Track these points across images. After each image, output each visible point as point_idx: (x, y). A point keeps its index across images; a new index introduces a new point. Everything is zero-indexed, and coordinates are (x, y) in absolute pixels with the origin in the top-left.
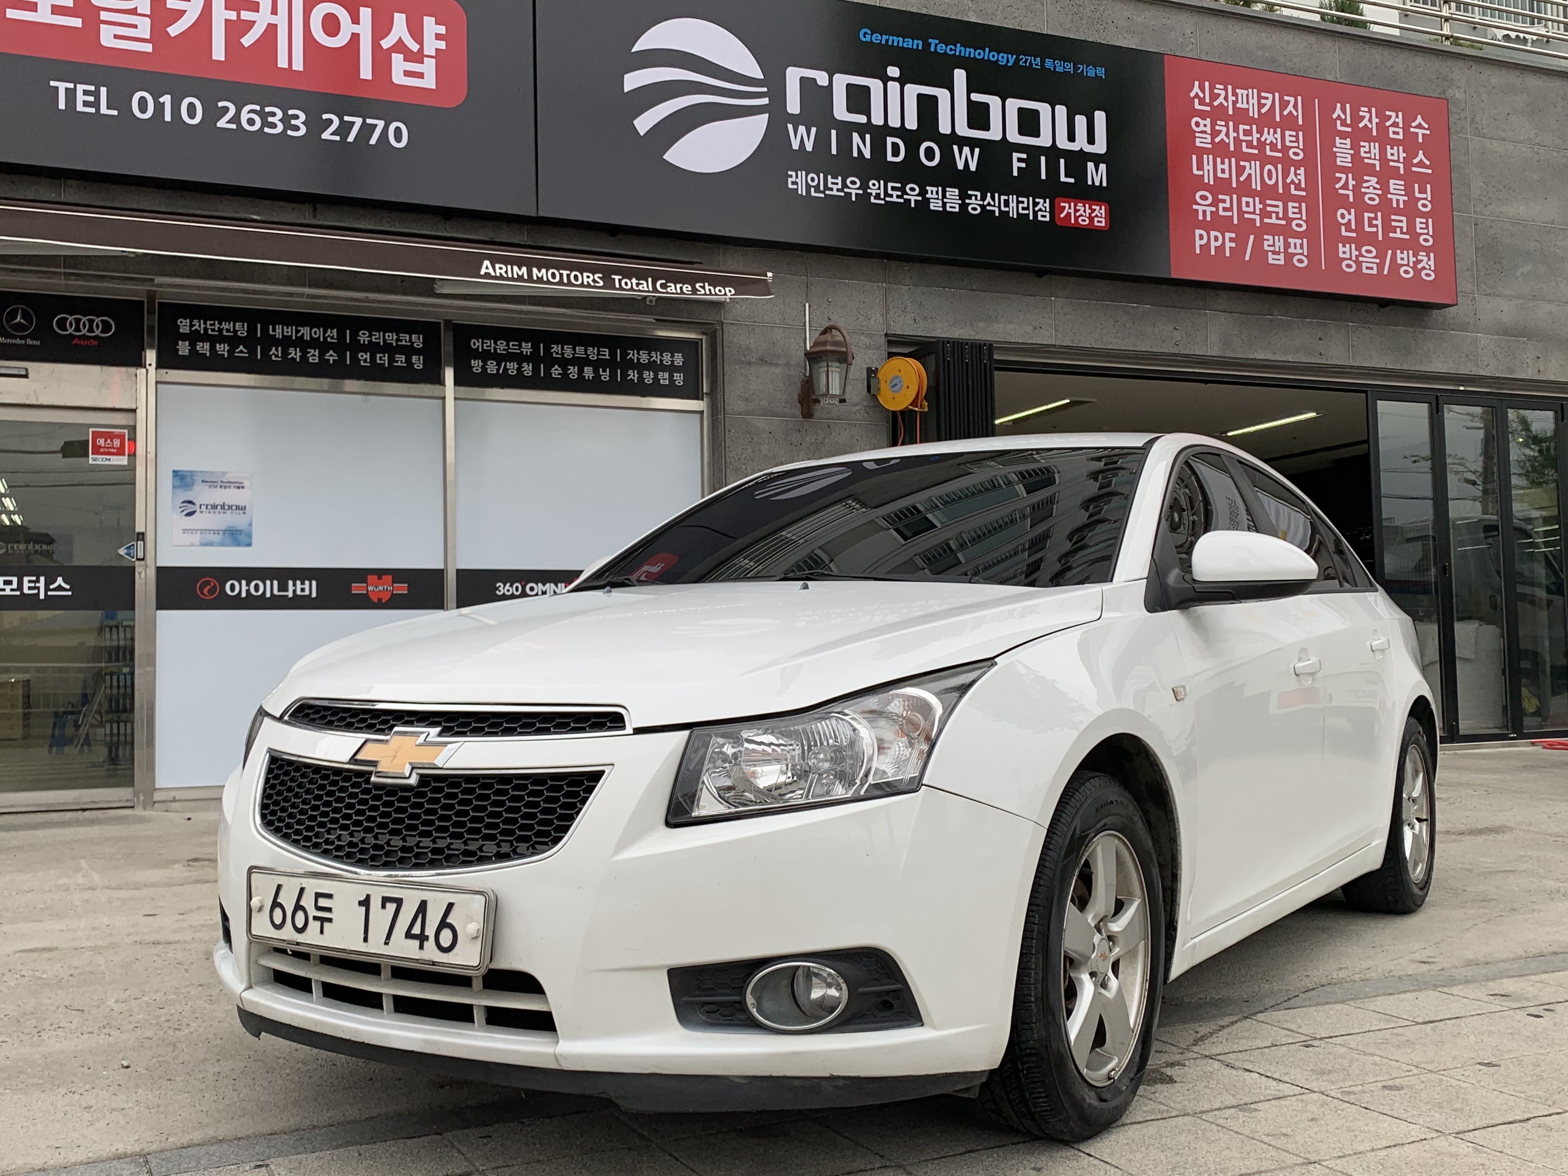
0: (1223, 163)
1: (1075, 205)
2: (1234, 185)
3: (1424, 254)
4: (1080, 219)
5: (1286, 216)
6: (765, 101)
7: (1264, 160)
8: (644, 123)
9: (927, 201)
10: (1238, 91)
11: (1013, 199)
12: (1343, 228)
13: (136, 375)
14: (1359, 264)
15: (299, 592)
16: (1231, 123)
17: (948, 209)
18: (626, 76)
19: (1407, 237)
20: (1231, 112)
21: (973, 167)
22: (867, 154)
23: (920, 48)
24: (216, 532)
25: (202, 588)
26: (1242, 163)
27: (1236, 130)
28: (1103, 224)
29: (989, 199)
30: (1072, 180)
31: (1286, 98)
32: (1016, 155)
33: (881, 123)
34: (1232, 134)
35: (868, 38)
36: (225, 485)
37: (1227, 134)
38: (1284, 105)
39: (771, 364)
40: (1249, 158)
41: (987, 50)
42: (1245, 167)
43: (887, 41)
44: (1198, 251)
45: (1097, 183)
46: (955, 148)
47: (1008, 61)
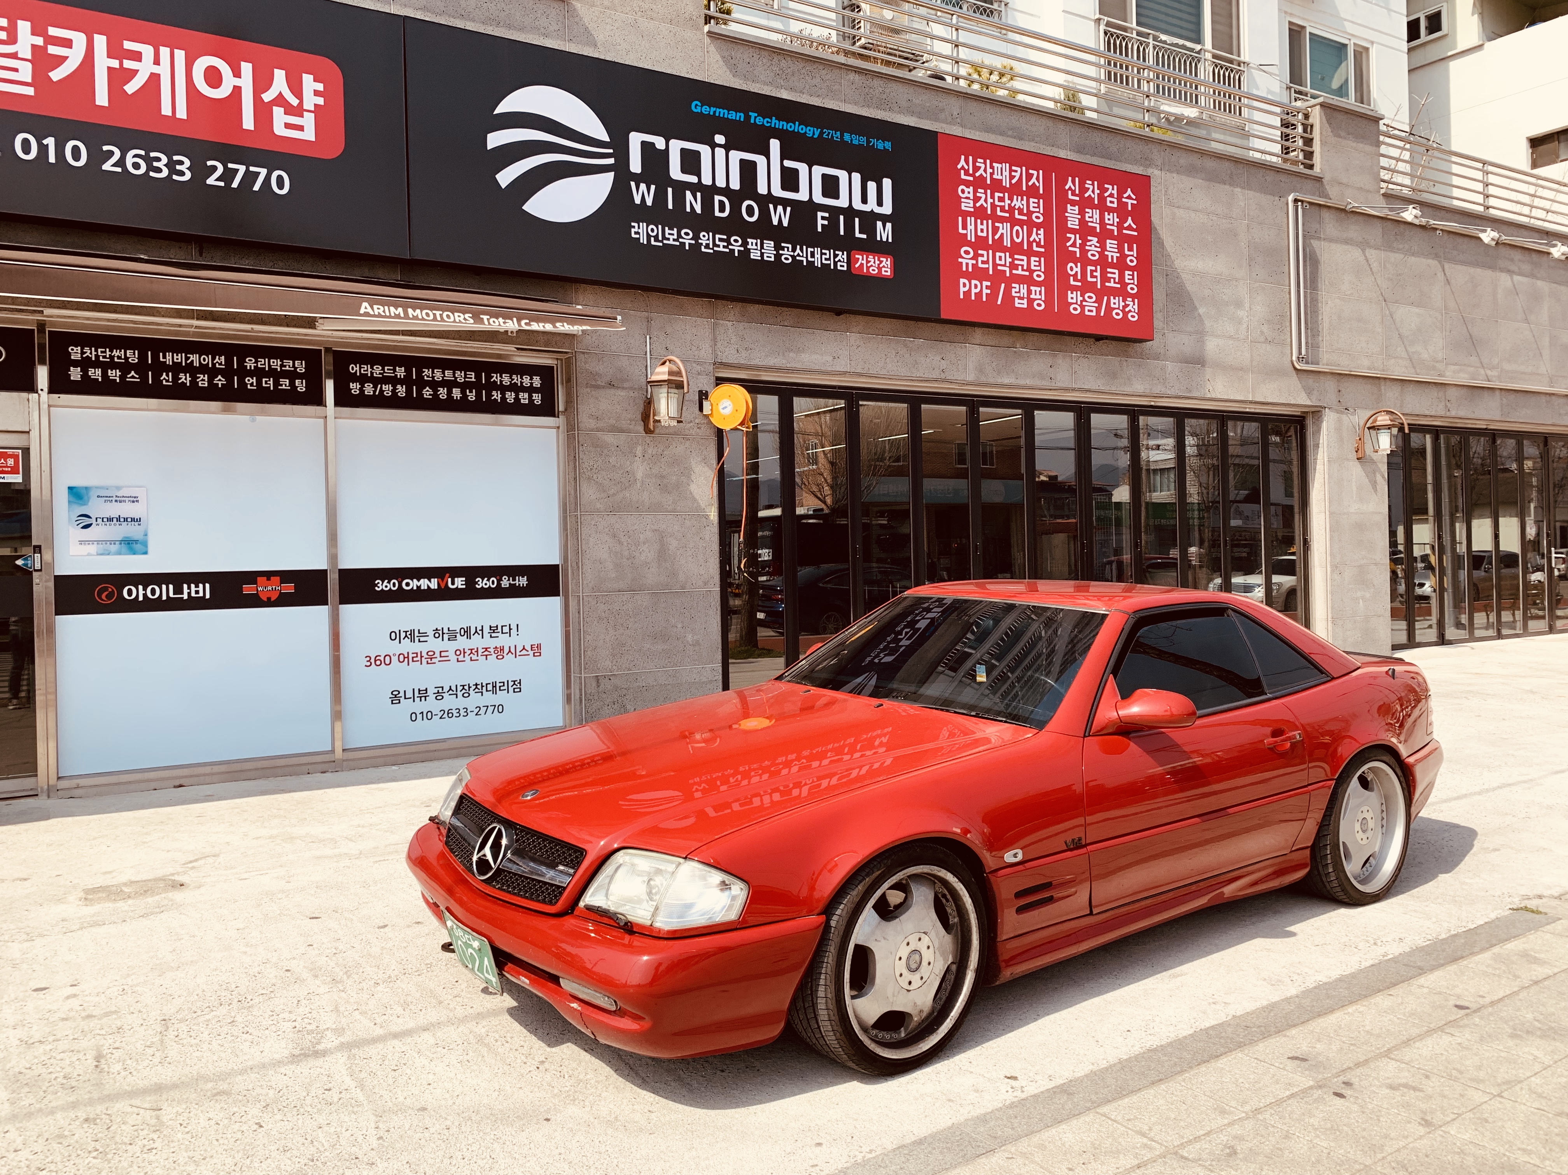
0: (982, 224)
1: (867, 258)
2: (990, 242)
3: (1131, 300)
4: (871, 269)
5: (1029, 269)
6: (611, 161)
7: (1014, 222)
8: (506, 177)
9: (748, 251)
10: (994, 164)
11: (817, 251)
12: (1072, 278)
13: (28, 400)
14: (1083, 307)
15: (193, 594)
16: (989, 191)
17: (766, 258)
18: (489, 136)
19: (1119, 286)
20: (989, 182)
21: (785, 223)
22: (698, 209)
23: (742, 119)
24: (113, 542)
25: (100, 594)
26: (997, 224)
27: (992, 197)
28: (889, 274)
29: (798, 251)
30: (864, 236)
31: (1031, 171)
32: (820, 214)
33: (710, 183)
34: (990, 200)
35: (698, 110)
36: (119, 500)
37: (986, 200)
38: (1029, 177)
39: (618, 388)
40: (1002, 220)
41: (797, 123)
42: (998, 227)
43: (715, 112)
44: (962, 297)
45: (884, 239)
46: (771, 206)
47: (814, 134)
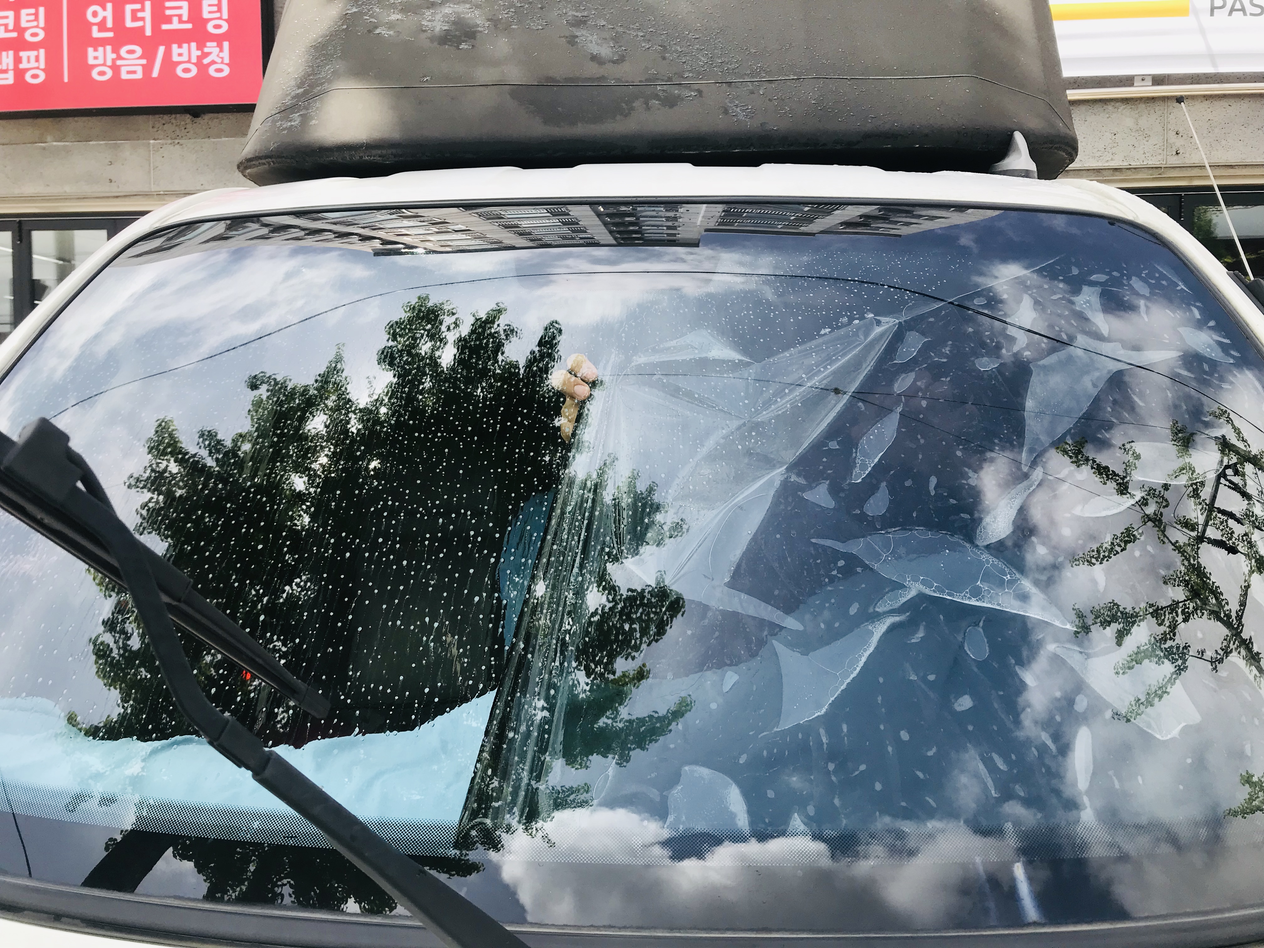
3: (215, 44)
12: (95, 29)
14: (116, 69)
19: (189, 26)
